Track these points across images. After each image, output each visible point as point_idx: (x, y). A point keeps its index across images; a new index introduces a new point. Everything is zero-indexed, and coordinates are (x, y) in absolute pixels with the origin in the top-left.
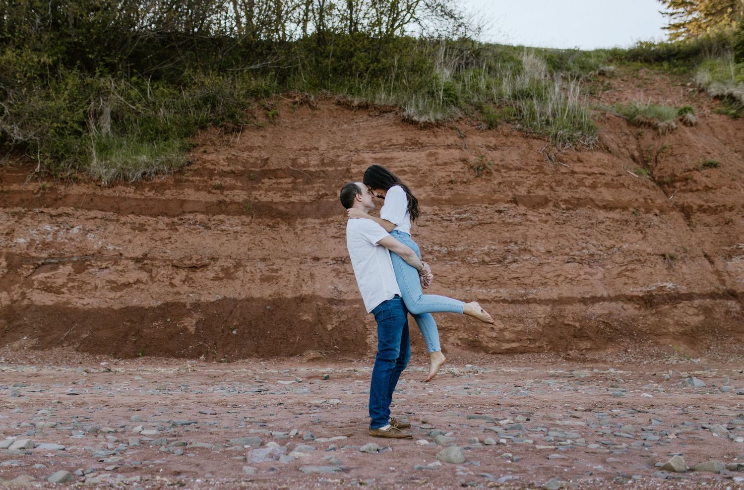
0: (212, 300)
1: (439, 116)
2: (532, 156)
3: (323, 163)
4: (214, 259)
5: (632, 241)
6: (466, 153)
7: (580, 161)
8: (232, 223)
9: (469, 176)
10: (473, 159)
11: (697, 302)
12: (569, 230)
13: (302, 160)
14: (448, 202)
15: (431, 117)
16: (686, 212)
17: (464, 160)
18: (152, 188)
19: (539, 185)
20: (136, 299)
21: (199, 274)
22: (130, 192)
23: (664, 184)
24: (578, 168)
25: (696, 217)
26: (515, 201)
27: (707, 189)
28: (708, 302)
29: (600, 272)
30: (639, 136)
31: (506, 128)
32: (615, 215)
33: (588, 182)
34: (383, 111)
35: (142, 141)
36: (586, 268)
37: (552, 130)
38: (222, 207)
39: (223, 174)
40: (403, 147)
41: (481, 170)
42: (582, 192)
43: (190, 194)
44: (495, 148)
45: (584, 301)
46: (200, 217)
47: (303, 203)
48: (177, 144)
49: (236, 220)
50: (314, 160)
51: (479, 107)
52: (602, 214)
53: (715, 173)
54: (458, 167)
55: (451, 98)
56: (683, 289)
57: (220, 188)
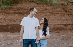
0: (13, 24)
1: (41, 3)
2: (51, 8)
3: (27, 8)
4: (13, 19)
5: (63, 18)
6: (44, 7)
7: (57, 8)
8: (16, 15)
9: (44, 10)
10: (45, 8)
11: (70, 25)
12: (56, 16)
13: (25, 8)
14: (42, 13)
15: (40, 3)
16: (68, 15)
17: (44, 8)
18: (6, 10)
21: (11, 21)
22: (4, 11)
23: (66, 11)
24: (57, 9)
25: (70, 15)
26: (50, 13)
27: (71, 12)
28: (72, 25)
29: (59, 21)
30: (63, 6)
31: (48, 5)
32: (61, 15)
33: (58, 11)
34: (35, 2)
35: (5, 5)
36: (58, 21)
37: (54, 5)
38: (15, 13)
39: (15, 9)
40: (37, 6)
41: (46, 9)
42: (57, 12)
43: (11, 11)
44: (47, 7)
45: (58, 25)
46: (12, 14)
47: (25, 13)
48: (10, 5)
49: (16, 14)
50: (26, 8)
51: (45, 2)
52: (59, 15)
53: (71, 10)
54: (43, 9)
55: (42, 1)
56: (69, 24)
57: (15, 10)
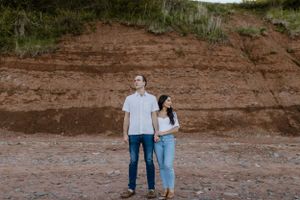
0: (68, 107)
1: (163, 30)
2: (201, 48)
3: (114, 49)
4: (68, 90)
5: (241, 85)
6: (174, 47)
7: (221, 50)
8: (76, 75)
9: (175, 56)
10: (177, 49)
11: (267, 110)
12: (217, 80)
13: (106, 48)
14: (167, 67)
15: (160, 31)
16: (263, 72)
17: (173, 50)
19: (204, 60)
20: (35, 107)
21: (61, 97)
22: (32, 61)
23: (254, 60)
24: (220, 53)
25: (267, 75)
26: (194, 67)
27: (272, 63)
28: (271, 110)
29: (228, 97)
30: (244, 40)
31: (191, 36)
32: (235, 73)
33: (224, 59)
34: (140, 28)
35: (37, 38)
36: (222, 96)
37: (210, 37)
38: (72, 68)
39: (73, 53)
40: (148, 43)
41: (180, 54)
42: (222, 64)
43: (58, 62)
44: (186, 44)
45: (221, 109)
46: (63, 72)
47: (106, 67)
48: (53, 40)
49: (77, 73)
50: (111, 48)
51: (180, 27)
52: (229, 73)
53: (275, 57)
54: (171, 52)
55: (169, 23)
56: (262, 105)
57: (71, 59)
